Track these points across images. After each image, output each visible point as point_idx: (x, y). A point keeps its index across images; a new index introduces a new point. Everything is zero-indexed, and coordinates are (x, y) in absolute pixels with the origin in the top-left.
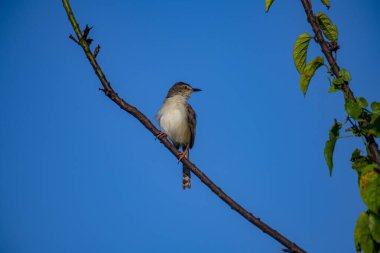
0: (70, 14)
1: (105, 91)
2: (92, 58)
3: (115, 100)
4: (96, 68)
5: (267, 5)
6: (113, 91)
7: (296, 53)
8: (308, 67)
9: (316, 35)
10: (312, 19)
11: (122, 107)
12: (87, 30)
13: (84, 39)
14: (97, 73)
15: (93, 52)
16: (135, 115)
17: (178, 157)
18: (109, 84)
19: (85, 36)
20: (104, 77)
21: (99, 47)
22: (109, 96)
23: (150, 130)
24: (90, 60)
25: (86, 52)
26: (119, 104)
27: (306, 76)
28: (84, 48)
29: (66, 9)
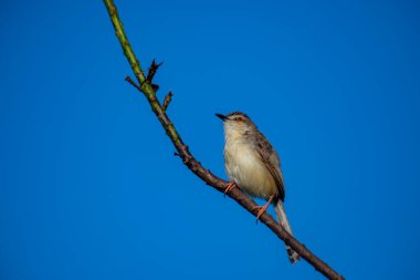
1: (183, 157)
3: (196, 172)
6: (193, 159)
11: (209, 183)
12: (154, 68)
14: (168, 132)
18: (187, 149)
19: (150, 78)
20: (179, 138)
21: (170, 95)
22: (189, 166)
24: (157, 114)
25: (150, 100)
26: (203, 178)
28: (147, 95)
29: (119, 38)
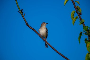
0: (18, 6)
1: (26, 24)
2: (23, 16)
3: (29, 26)
4: (24, 19)
5: (65, 4)
7: (72, 15)
8: (74, 19)
9: (76, 11)
10: (75, 7)
11: (30, 28)
12: (22, 10)
13: (21, 12)
14: (24, 20)
15: (23, 15)
16: (33, 30)
17: (43, 40)
18: (27, 23)
20: (26, 21)
21: (25, 14)
22: (27, 25)
23: (37, 33)
25: (22, 15)
26: (29, 27)
27: (74, 21)
28: (21, 14)
29: (17, 5)
